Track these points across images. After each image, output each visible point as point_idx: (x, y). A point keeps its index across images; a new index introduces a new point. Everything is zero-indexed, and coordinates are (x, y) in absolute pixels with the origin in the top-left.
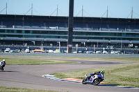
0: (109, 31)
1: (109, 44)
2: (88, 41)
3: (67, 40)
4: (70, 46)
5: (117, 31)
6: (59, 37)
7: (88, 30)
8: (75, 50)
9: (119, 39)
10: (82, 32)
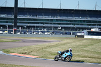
0: (44, 18)
1: (44, 27)
2: (29, 25)
3: (13, 24)
4: (15, 28)
5: (50, 18)
6: (7, 22)
7: (28, 17)
8: (19, 31)
9: (51, 24)
10: (24, 19)
